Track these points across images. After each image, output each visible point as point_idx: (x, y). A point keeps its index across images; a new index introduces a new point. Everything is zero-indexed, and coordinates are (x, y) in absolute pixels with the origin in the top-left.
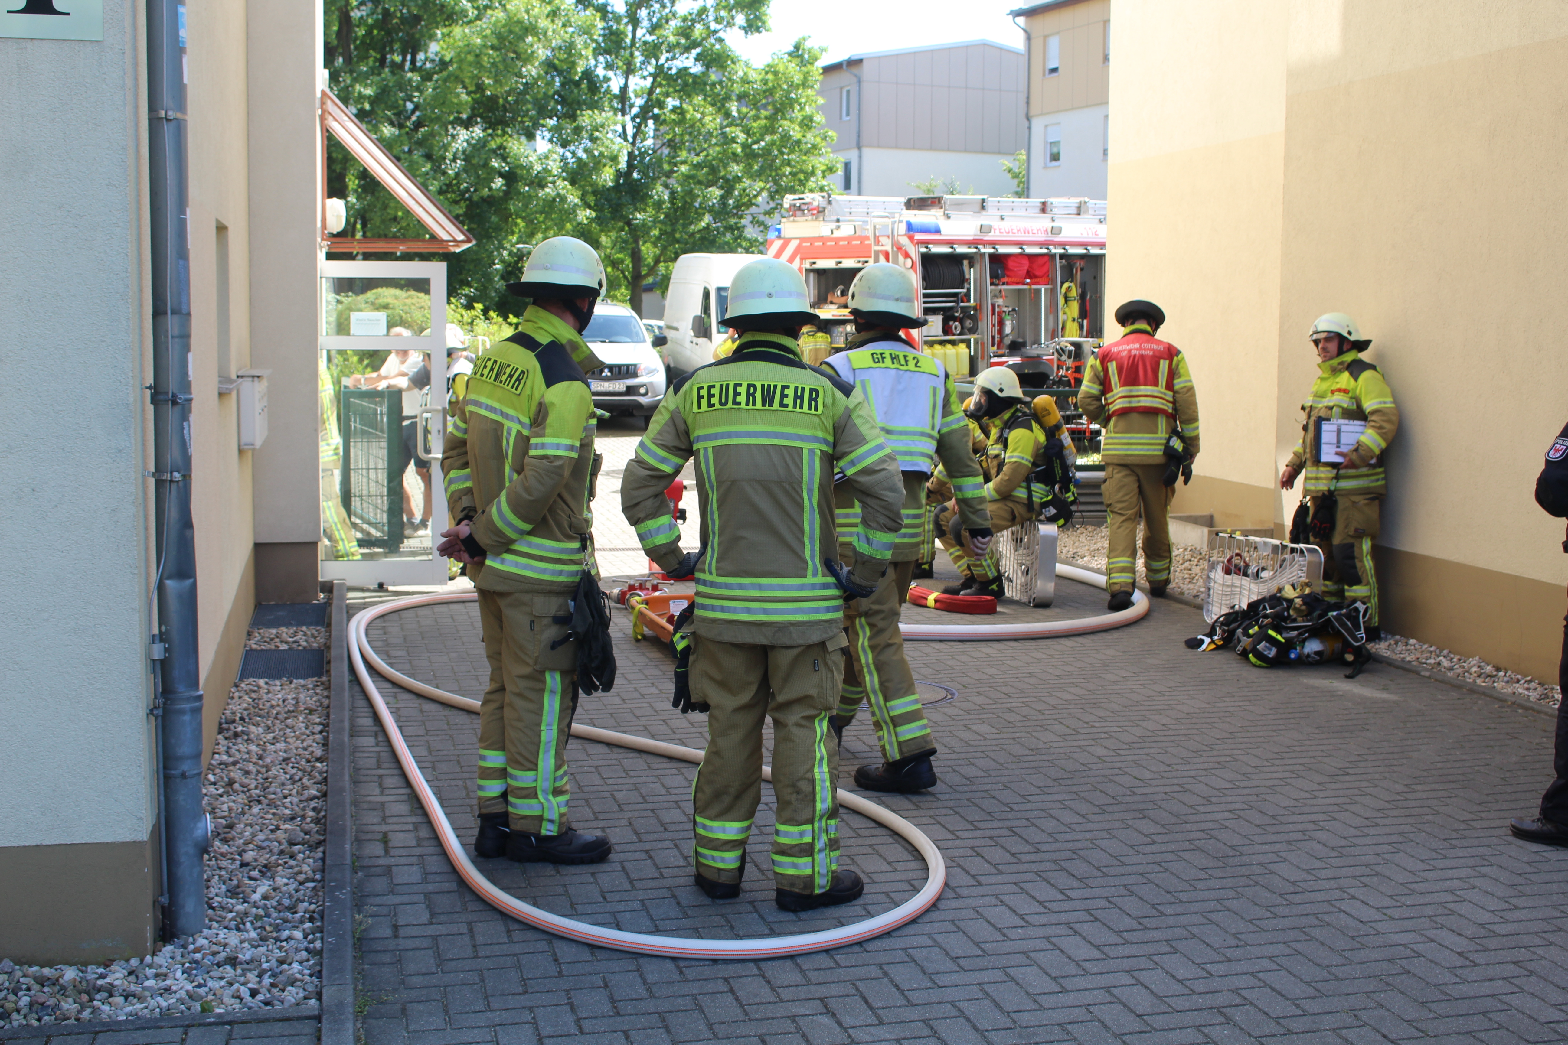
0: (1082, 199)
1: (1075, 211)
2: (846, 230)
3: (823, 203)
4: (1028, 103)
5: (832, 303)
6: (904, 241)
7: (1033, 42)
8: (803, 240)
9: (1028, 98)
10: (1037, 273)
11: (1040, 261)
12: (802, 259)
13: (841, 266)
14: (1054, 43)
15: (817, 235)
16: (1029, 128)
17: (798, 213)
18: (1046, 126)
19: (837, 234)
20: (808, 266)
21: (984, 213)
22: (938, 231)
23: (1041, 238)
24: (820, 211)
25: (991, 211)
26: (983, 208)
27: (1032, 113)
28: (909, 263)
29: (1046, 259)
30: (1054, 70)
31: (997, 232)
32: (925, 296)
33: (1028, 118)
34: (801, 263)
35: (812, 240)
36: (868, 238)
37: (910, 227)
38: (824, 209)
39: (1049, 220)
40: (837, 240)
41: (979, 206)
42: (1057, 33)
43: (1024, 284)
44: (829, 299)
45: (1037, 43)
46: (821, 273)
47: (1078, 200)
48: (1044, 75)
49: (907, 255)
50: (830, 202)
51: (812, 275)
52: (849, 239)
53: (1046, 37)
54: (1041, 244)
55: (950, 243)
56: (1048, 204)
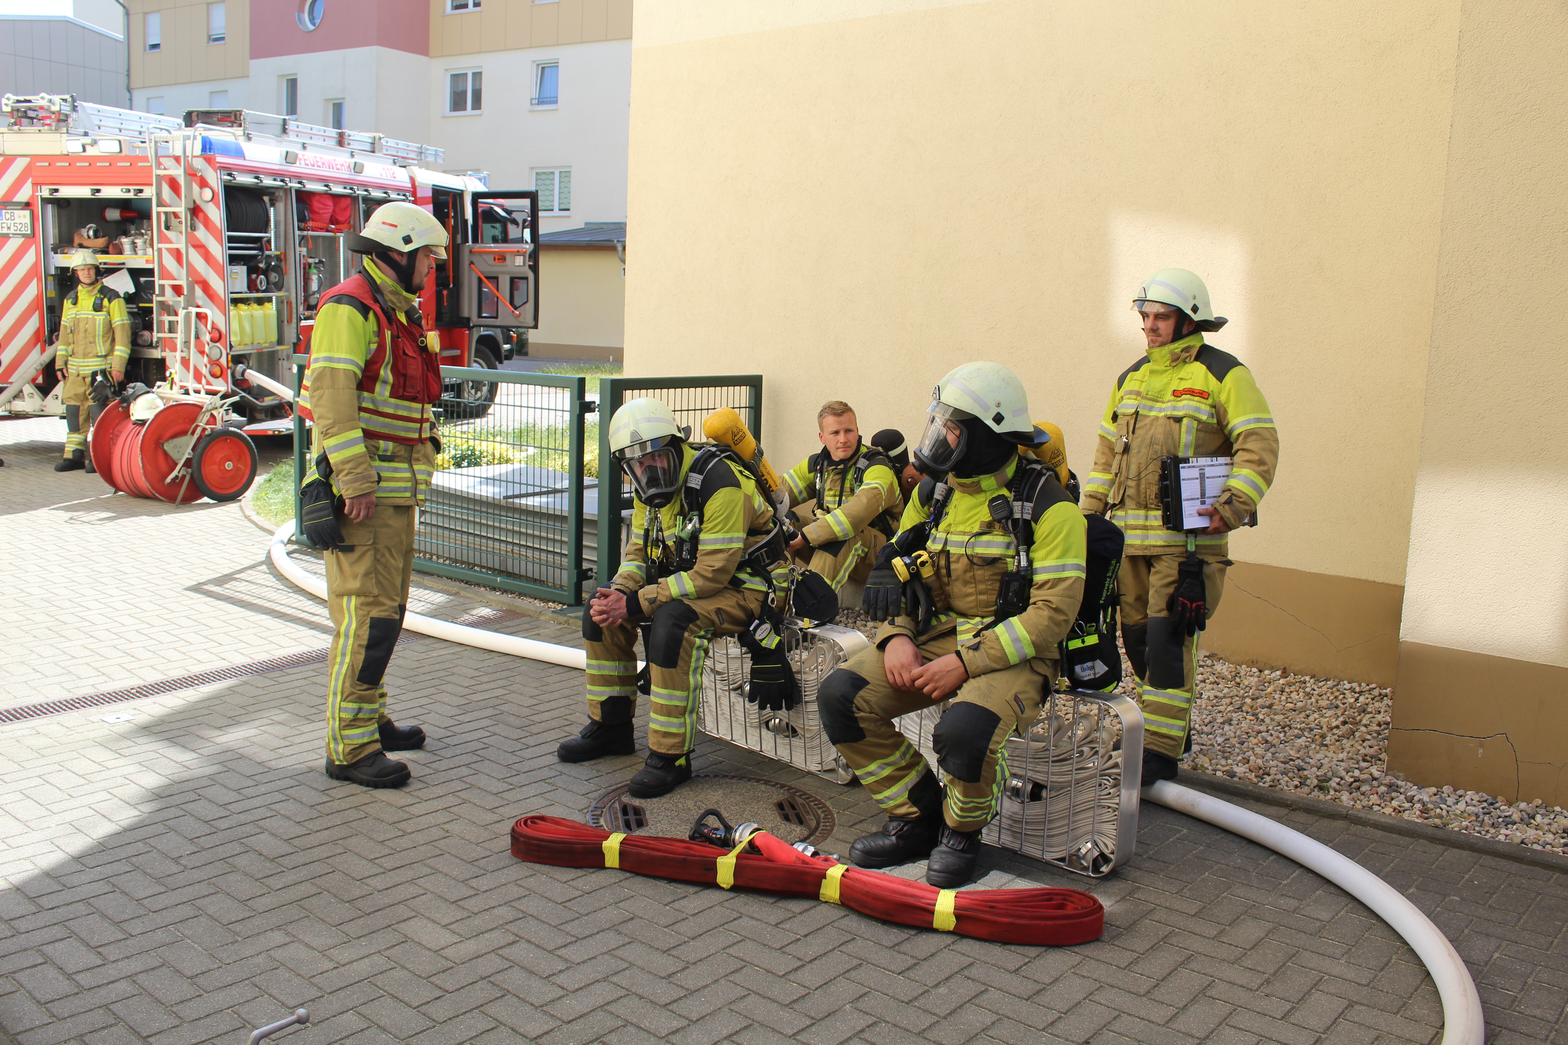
0: (377, 135)
1: (368, 147)
2: (108, 147)
3: (66, 109)
4: (128, 76)
5: (81, 246)
6: (199, 164)
7: (133, 18)
8: (35, 158)
9: (129, 71)
10: (341, 219)
11: (344, 203)
12: (34, 184)
13: (100, 195)
14: (154, 21)
15: (59, 153)
16: (131, 100)
17: (24, 121)
18: (148, 99)
19: (91, 151)
20: (45, 193)
21: (285, 137)
22: (240, 154)
23: (345, 175)
24: (62, 119)
25: (292, 137)
26: (284, 130)
27: (132, 86)
28: (208, 194)
29: (348, 201)
30: (155, 46)
31: (302, 162)
32: (231, 239)
33: (129, 90)
34: (34, 191)
35: (51, 159)
36: (145, 159)
37: (207, 146)
38: (67, 116)
39: (349, 155)
40: (93, 160)
41: (279, 128)
42: (158, 11)
43: (328, 231)
44: (77, 241)
45: (136, 20)
46: (62, 204)
47: (372, 135)
48: (145, 50)
49: (203, 184)
50: (74, 108)
51: (50, 207)
52: (111, 159)
53: (145, 14)
54: (345, 183)
55: (255, 172)
56: (346, 137)
